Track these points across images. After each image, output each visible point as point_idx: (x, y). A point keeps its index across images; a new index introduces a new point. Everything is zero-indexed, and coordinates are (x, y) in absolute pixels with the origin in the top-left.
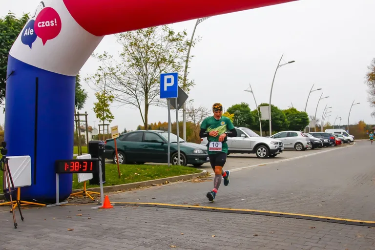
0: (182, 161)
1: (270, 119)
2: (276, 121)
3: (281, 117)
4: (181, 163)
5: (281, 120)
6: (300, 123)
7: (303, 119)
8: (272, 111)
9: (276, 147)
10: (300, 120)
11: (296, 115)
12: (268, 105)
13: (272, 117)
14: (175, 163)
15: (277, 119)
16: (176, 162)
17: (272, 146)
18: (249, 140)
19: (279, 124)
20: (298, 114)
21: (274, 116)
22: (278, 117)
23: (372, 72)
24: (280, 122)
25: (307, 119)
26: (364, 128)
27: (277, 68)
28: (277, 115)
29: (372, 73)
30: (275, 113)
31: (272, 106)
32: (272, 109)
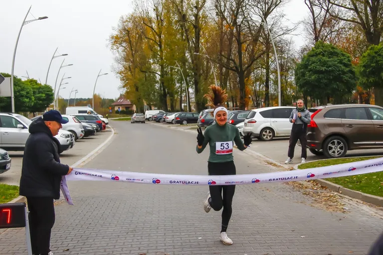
1: (13, 96)
2: (21, 99)
3: (28, 93)
5: (27, 97)
6: (43, 100)
7: (46, 94)
8: (15, 85)
9: (68, 141)
10: (44, 95)
11: (38, 89)
12: (10, 76)
15: (22, 96)
17: (62, 141)
19: (24, 102)
20: (40, 88)
21: (19, 91)
22: (24, 93)
23: (117, 33)
24: (27, 100)
25: (52, 95)
26: (100, 102)
27: (22, 26)
28: (23, 90)
29: (117, 35)
31: (15, 78)
32: (14, 82)
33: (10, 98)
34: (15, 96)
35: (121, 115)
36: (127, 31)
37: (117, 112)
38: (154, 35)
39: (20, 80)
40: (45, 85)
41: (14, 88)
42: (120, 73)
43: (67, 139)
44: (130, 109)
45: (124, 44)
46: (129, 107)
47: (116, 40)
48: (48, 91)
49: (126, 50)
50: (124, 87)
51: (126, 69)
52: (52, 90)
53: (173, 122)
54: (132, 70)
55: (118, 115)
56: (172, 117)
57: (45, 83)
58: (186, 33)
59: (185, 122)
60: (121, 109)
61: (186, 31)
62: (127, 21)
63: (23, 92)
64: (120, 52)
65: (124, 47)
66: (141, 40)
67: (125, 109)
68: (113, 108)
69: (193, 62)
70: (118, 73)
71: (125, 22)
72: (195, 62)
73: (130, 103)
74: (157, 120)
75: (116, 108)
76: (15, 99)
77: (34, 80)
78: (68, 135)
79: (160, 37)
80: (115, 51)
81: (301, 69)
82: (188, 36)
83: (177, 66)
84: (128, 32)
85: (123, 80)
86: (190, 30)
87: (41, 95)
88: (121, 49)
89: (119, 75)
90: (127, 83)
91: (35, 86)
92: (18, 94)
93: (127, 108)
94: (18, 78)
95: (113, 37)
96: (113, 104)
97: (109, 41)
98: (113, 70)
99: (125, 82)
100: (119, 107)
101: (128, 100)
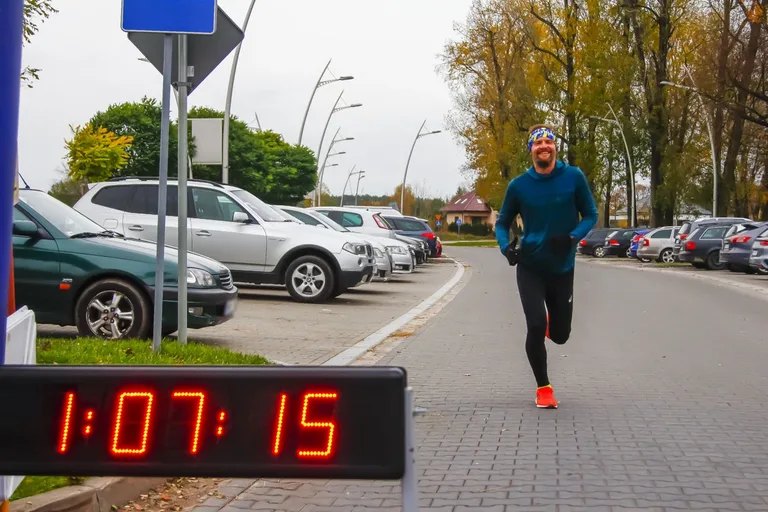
0: (129, 316)
1: (226, 164)
2: (243, 170)
4: (123, 323)
5: (259, 168)
6: (291, 182)
7: (301, 169)
8: (231, 138)
9: (360, 262)
10: (294, 170)
11: (282, 155)
12: (221, 116)
13: (231, 155)
14: (94, 326)
15: (247, 164)
16: (100, 322)
17: (347, 261)
18: (263, 233)
20: (287, 152)
21: (239, 153)
22: (251, 156)
23: (465, 39)
24: (257, 175)
26: (412, 206)
28: (248, 149)
29: (465, 44)
30: (241, 144)
31: (231, 121)
32: (230, 129)
33: (219, 168)
34: (230, 163)
35: (463, 236)
36: (490, 32)
37: (453, 228)
38: (556, 42)
39: (242, 126)
40: (298, 146)
41: (230, 145)
42: (467, 133)
43: (359, 256)
44: (483, 223)
45: (479, 67)
46: (480, 218)
47: (460, 57)
48: (303, 162)
49: (482, 81)
50: (473, 166)
51: (480, 122)
52: (312, 160)
54: (498, 127)
55: (454, 234)
57: (297, 142)
58: (638, 37)
60: (462, 220)
61: (638, 31)
62: (488, 10)
63: (248, 155)
64: (467, 85)
65: (479, 74)
66: (522, 55)
67: (470, 222)
68: (443, 219)
69: (650, 109)
70: (461, 134)
71: (482, 13)
72: (654, 107)
73: (483, 208)
75: (450, 220)
76: (229, 170)
77: (274, 135)
78: (362, 247)
79: (569, 45)
80: (456, 81)
82: (641, 43)
83: (611, 117)
84: (489, 35)
85: (473, 150)
86: (646, 30)
87: (287, 168)
88: (471, 77)
89: (462, 138)
90: (482, 158)
91: (275, 149)
92: (237, 158)
93: (474, 219)
94: (239, 120)
95: (452, 50)
96: (442, 209)
97: (442, 58)
98: (450, 126)
99: (476, 156)
100: (457, 215)
101: (479, 201)
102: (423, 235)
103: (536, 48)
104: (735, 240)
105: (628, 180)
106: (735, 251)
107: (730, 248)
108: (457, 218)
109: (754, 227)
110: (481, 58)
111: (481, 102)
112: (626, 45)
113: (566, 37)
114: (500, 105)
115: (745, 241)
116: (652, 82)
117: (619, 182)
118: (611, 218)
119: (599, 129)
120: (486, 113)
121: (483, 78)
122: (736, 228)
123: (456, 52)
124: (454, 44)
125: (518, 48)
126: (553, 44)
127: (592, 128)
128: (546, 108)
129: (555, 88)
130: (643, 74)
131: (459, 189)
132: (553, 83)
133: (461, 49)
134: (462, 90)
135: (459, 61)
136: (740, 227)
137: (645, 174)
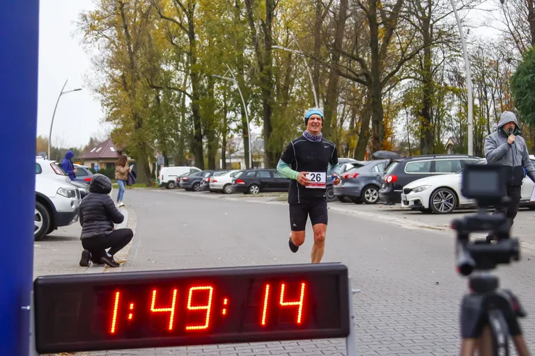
17: (61, 203)
36: (120, 2)
38: (178, 11)
42: (102, 90)
43: (71, 199)
45: (109, 32)
47: (93, 24)
49: (112, 45)
50: (108, 120)
53: (228, 189)
54: (130, 84)
56: (223, 179)
58: (248, 7)
59: (254, 189)
60: (98, 166)
64: (100, 48)
65: (109, 38)
66: (148, 22)
67: (105, 168)
69: (261, 68)
70: (96, 90)
72: (265, 67)
74: (190, 186)
79: (190, 15)
80: (89, 45)
81: (526, 74)
82: (252, 13)
85: (108, 105)
88: (103, 42)
89: (99, 95)
90: (116, 112)
93: (109, 165)
95: (85, 17)
96: (79, 157)
97: (76, 24)
98: (87, 83)
99: (111, 110)
100: (93, 162)
101: (112, 149)
102: (85, 180)
103: (162, 17)
104: (346, 177)
105: (244, 129)
106: (347, 185)
107: (343, 183)
108: (93, 165)
109: (361, 166)
110: (110, 24)
111: (113, 63)
112: (237, 14)
113: (186, 7)
114: (132, 66)
115: (355, 176)
116: (262, 45)
117: (236, 131)
118: (227, 161)
119: (216, 85)
120: (118, 73)
121: (114, 42)
122: (346, 167)
123: (89, 19)
124: (87, 13)
125: (145, 16)
126: (176, 12)
127: (211, 86)
128: (171, 68)
129: (179, 50)
130: (254, 39)
131: (91, 139)
132: (177, 46)
133: (93, 17)
134: (96, 52)
135: (93, 27)
136: (349, 166)
137: (258, 123)
